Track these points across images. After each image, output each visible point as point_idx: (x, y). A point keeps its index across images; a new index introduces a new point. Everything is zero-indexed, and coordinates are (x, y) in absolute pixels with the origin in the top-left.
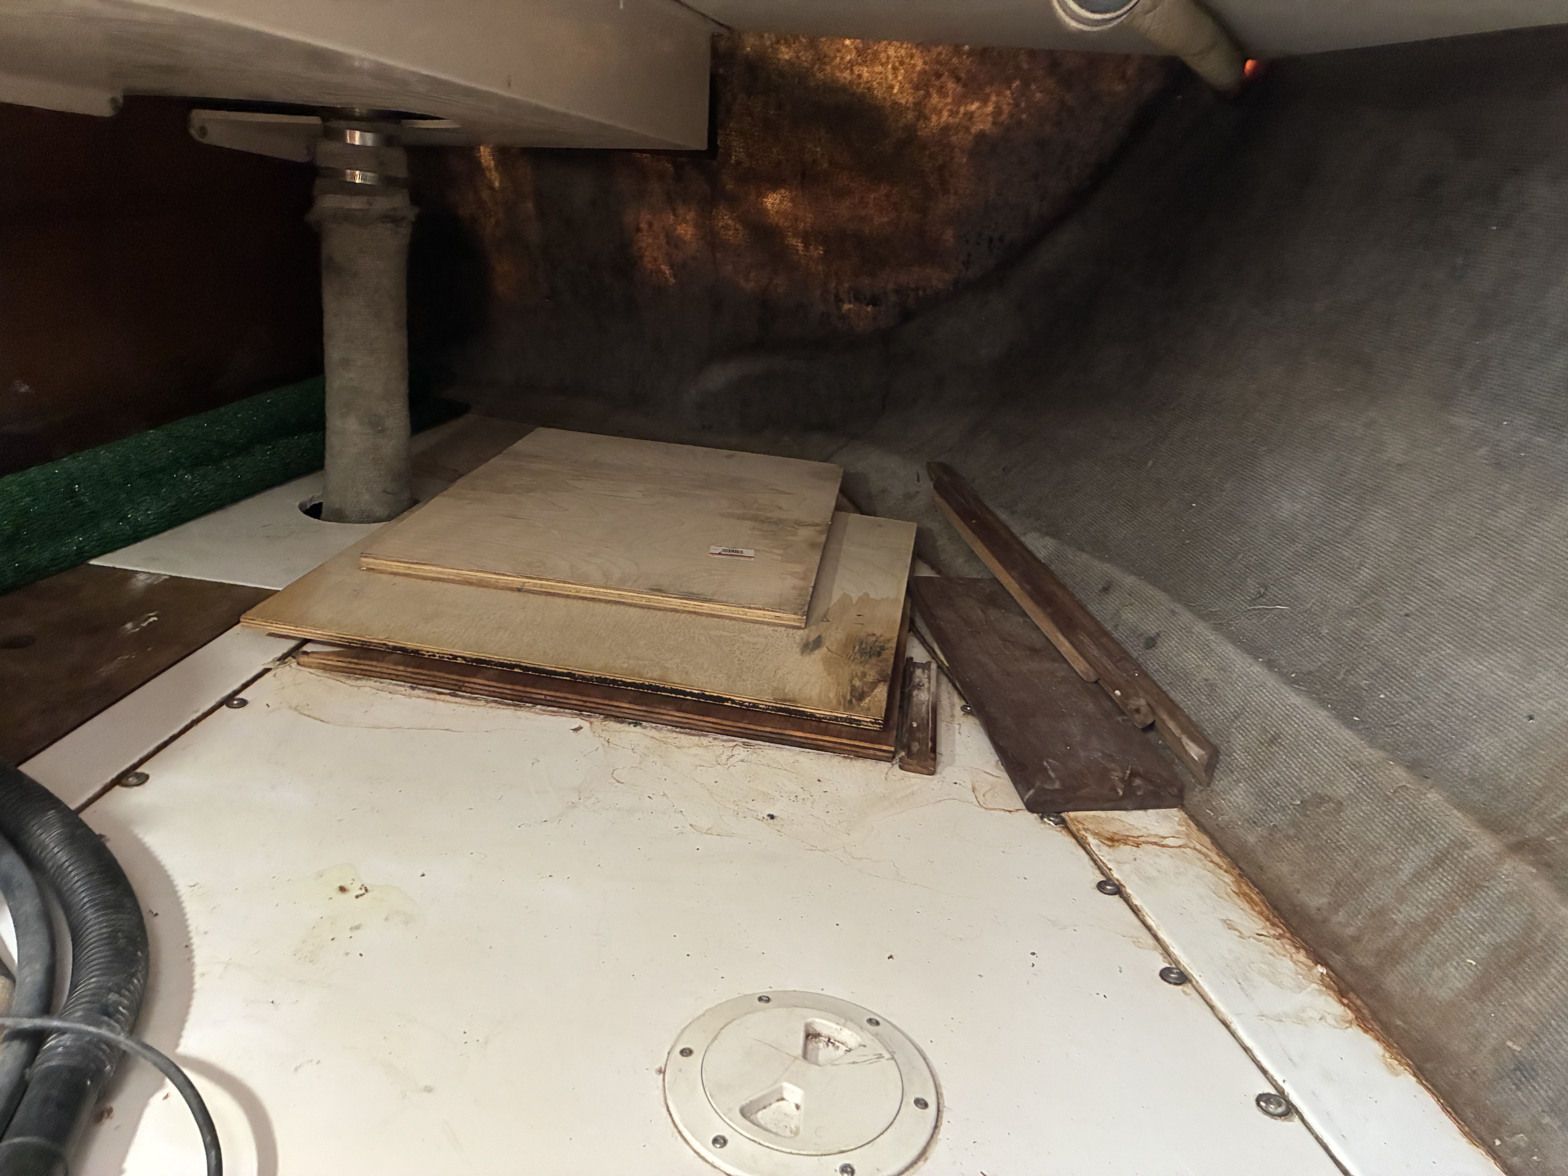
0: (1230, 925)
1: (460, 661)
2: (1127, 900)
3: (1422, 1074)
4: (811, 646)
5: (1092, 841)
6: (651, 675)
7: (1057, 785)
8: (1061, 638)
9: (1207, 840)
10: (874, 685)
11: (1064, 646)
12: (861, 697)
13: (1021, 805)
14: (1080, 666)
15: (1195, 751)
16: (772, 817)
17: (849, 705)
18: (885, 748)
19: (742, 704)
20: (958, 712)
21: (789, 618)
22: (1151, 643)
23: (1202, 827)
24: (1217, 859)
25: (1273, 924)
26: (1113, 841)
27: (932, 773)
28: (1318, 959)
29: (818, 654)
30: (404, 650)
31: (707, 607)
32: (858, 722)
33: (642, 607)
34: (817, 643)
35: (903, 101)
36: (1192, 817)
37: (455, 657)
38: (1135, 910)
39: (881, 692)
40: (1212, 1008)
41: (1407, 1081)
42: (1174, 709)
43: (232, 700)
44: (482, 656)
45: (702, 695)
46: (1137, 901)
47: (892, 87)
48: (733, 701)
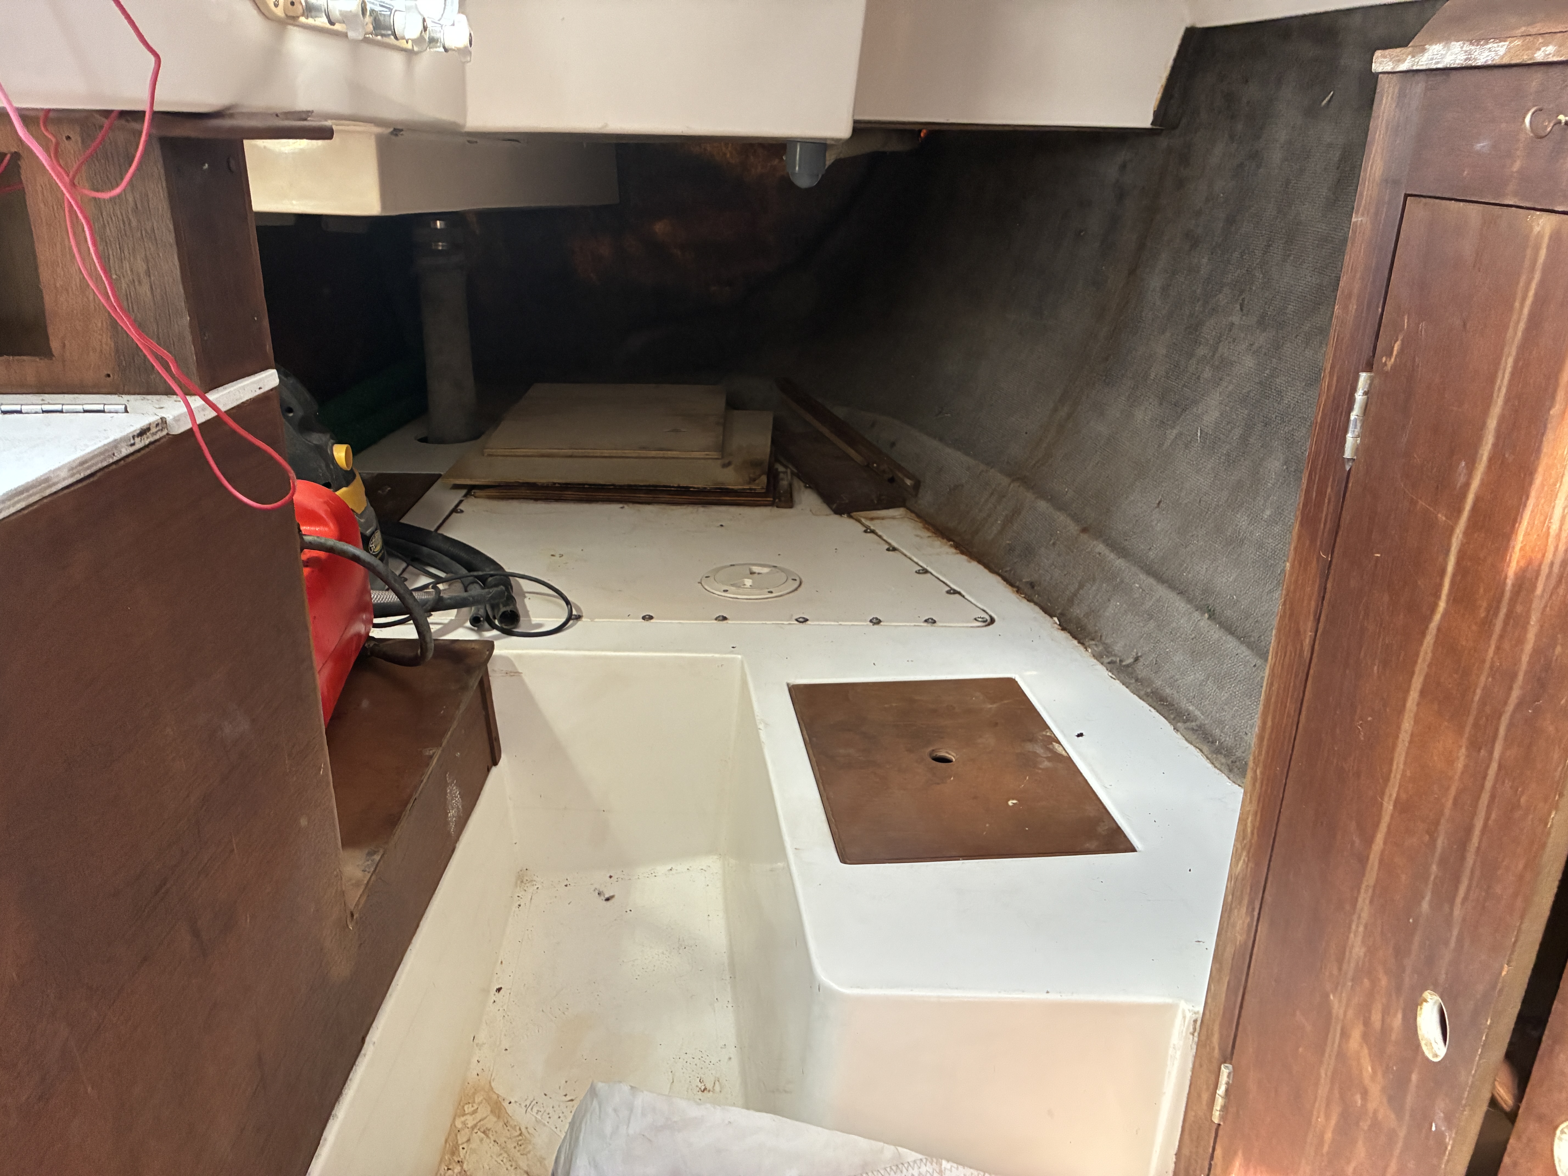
0: (917, 536)
1: (557, 485)
2: (876, 534)
3: (979, 562)
4: (725, 466)
5: (863, 520)
6: (652, 481)
7: (847, 501)
8: (849, 449)
9: (913, 515)
10: (760, 476)
11: (852, 452)
12: (754, 480)
13: (832, 513)
14: (858, 458)
15: (909, 482)
16: (722, 526)
17: (749, 483)
18: (768, 499)
19: (698, 488)
20: (803, 488)
21: (714, 454)
22: (893, 444)
23: (912, 511)
24: (916, 519)
25: (935, 534)
26: (872, 519)
27: (791, 507)
28: (949, 540)
29: (731, 468)
30: (528, 483)
31: (670, 454)
32: (755, 489)
33: (636, 458)
34: (729, 464)
35: (734, 162)
36: (908, 509)
37: (555, 483)
38: (880, 537)
39: (764, 478)
40: (906, 556)
41: (974, 564)
42: (900, 468)
43: (455, 510)
44: (568, 481)
45: (679, 487)
46: (880, 533)
47: (725, 154)
48: (694, 488)
